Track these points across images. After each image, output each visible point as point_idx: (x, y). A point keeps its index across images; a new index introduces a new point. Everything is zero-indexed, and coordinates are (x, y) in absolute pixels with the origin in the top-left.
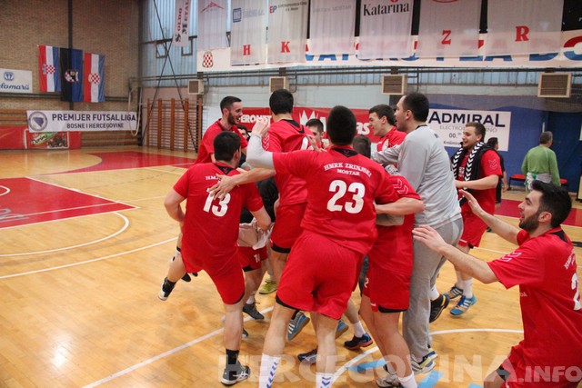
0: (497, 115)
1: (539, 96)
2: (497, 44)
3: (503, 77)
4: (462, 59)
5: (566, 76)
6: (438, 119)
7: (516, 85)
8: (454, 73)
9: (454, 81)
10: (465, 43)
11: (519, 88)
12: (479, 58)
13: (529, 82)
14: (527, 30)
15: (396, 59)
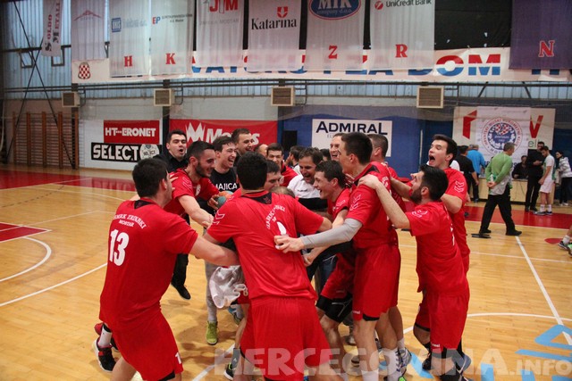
0: (380, 124)
1: (418, 106)
2: (379, 59)
3: (384, 90)
4: (348, 72)
5: (440, 90)
6: (325, 129)
7: (395, 97)
8: (338, 86)
9: (340, 93)
10: (350, 57)
11: (398, 99)
12: (364, 72)
13: (406, 94)
14: (405, 48)
15: (285, 72)
